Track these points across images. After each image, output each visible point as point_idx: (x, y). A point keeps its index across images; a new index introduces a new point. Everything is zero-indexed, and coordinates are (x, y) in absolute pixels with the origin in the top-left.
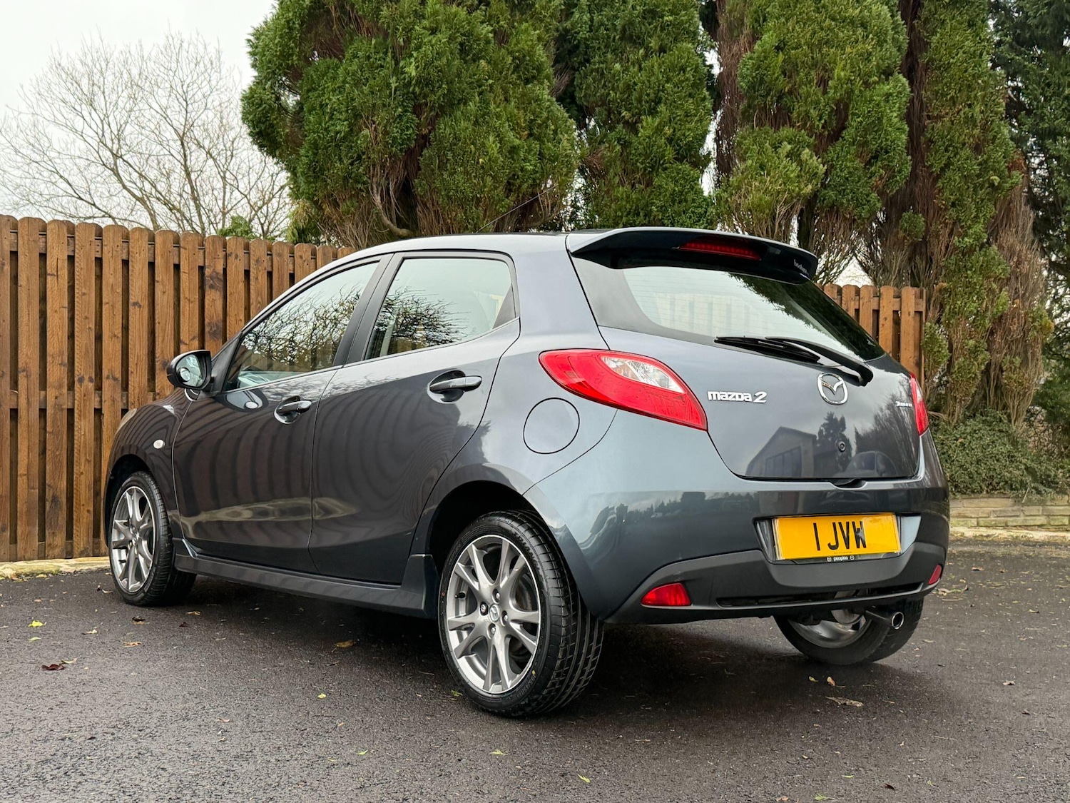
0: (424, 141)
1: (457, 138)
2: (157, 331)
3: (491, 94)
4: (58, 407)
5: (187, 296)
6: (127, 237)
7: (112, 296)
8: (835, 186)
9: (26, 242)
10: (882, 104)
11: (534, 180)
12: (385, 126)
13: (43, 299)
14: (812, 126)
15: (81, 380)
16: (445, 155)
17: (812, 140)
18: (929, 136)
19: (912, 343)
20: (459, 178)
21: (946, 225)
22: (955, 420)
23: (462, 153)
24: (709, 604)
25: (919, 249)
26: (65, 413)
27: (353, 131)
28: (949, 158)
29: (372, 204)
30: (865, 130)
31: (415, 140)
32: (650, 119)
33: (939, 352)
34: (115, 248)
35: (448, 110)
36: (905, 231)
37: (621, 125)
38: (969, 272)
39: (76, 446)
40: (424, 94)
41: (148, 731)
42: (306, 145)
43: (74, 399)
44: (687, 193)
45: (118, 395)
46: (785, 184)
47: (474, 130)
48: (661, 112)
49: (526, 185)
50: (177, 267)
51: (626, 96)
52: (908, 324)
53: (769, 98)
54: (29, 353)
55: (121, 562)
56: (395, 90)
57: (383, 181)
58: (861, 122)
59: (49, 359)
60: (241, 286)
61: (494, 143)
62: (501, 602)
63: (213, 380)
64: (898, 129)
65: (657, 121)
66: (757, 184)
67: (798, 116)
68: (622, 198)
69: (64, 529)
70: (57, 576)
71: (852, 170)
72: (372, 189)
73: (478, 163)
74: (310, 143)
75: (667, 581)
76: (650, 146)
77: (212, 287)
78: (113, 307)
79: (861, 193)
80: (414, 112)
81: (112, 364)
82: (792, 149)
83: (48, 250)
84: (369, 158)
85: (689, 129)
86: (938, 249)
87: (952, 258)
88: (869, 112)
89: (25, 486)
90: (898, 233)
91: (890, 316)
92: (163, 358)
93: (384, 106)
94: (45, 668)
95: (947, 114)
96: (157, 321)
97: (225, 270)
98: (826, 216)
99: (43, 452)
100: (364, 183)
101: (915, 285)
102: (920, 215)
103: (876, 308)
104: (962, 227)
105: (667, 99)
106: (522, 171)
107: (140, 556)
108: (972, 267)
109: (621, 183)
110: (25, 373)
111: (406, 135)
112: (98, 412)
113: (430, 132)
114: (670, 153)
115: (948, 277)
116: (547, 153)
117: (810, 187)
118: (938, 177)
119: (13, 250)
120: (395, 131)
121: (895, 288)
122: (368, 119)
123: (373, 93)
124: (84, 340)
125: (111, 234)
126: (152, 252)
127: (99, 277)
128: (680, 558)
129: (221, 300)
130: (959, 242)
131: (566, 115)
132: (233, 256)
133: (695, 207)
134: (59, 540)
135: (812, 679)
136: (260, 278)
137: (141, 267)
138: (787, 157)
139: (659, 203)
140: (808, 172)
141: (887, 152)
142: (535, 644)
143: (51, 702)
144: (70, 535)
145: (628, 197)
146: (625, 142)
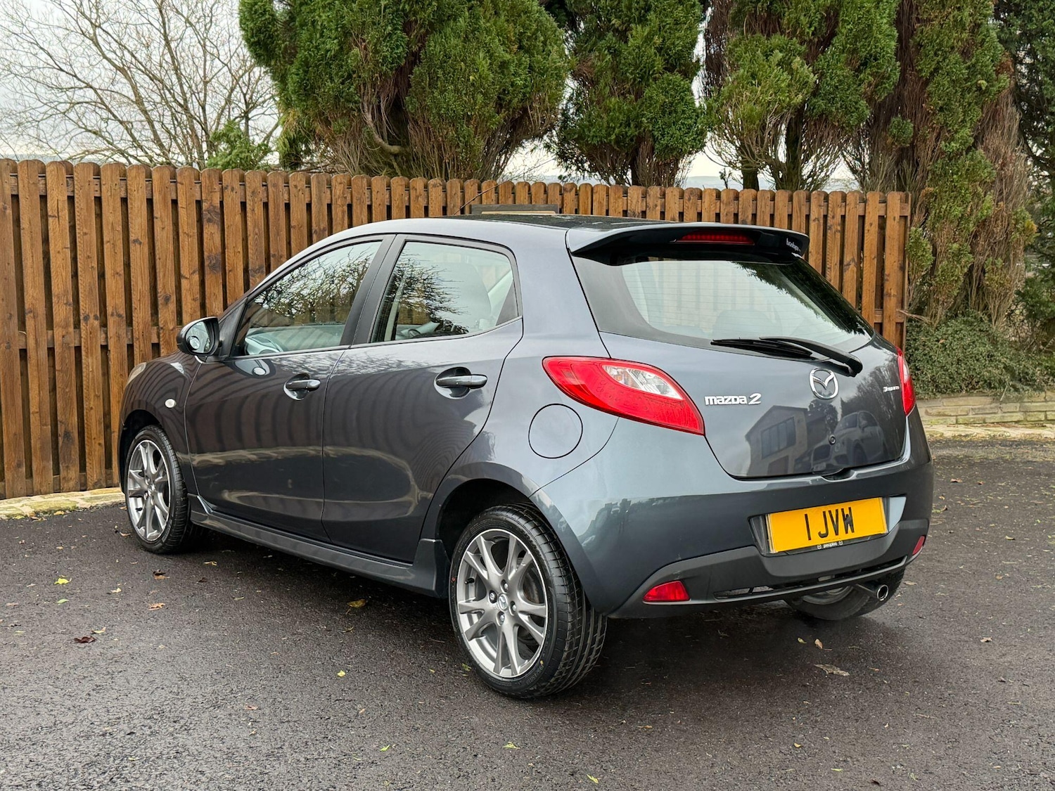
0: (414, 59)
1: (447, 56)
2: (158, 267)
3: (481, 9)
4: (65, 345)
5: (186, 230)
6: (125, 175)
7: (112, 235)
8: (825, 95)
9: (26, 185)
10: (873, 10)
11: (524, 94)
12: (375, 45)
13: (46, 241)
14: (802, 33)
15: (86, 318)
16: (436, 73)
17: (803, 48)
18: (918, 40)
19: (896, 248)
20: (450, 96)
21: (934, 129)
22: (937, 322)
23: (452, 70)
24: (706, 599)
25: (907, 154)
26: (73, 351)
27: (343, 49)
28: (938, 62)
29: (363, 122)
30: (856, 37)
31: (405, 58)
32: (639, 28)
33: (922, 255)
34: (114, 187)
35: (437, 26)
36: (894, 136)
37: (611, 33)
38: (955, 176)
39: (84, 383)
40: (415, 11)
41: (182, 722)
42: (296, 63)
43: (81, 337)
44: (677, 104)
45: (123, 329)
46: (776, 93)
47: (464, 46)
48: (650, 20)
49: (516, 99)
50: (175, 202)
51: (616, 3)
52: (893, 228)
53: (759, 5)
54: (35, 295)
55: (138, 510)
56: (385, 8)
57: (374, 99)
58: (851, 30)
59: (54, 300)
60: (238, 218)
61: (484, 58)
62: (509, 593)
63: (221, 344)
64: (888, 35)
65: (647, 29)
66: (748, 94)
67: (789, 24)
68: (614, 109)
69: (78, 462)
70: (74, 512)
71: (841, 78)
72: (363, 107)
73: (469, 80)
74: (301, 61)
75: (667, 579)
76: (639, 56)
77: (209, 220)
78: (114, 245)
79: (850, 101)
80: (404, 30)
81: (115, 300)
82: (784, 58)
83: (48, 192)
84: (360, 77)
85: (678, 38)
86: (924, 154)
87: (939, 161)
88: (859, 19)
89: (38, 423)
90: (885, 139)
91: (876, 223)
92: (165, 292)
93: (374, 24)
94: (77, 640)
95: (936, 17)
96: (157, 257)
97: (222, 203)
98: (815, 124)
99: (53, 389)
100: (356, 102)
101: (901, 188)
102: (909, 121)
103: (862, 214)
104: (949, 131)
105: (656, 6)
106: (512, 86)
107: (156, 507)
108: (958, 171)
109: (612, 94)
110: (32, 315)
111: (396, 53)
112: (105, 348)
113: (420, 49)
114: (659, 64)
115: (934, 182)
116: (537, 66)
117: (800, 96)
118: (927, 83)
119: (14, 193)
120: (385, 49)
121: (881, 193)
122: (357, 37)
123: (362, 10)
124: (87, 279)
125: (109, 173)
126: (149, 188)
127: (99, 216)
128: (680, 558)
129: (219, 233)
130: (946, 146)
131: (555, 24)
132: (229, 188)
133: (685, 118)
134: (74, 473)
135: (801, 641)
136: (256, 209)
137: (139, 204)
138: (778, 65)
139: (650, 115)
140: (799, 80)
141: (876, 59)
142: (543, 636)
143: (87, 686)
144: (83, 468)
145: (620, 107)
146: (615, 50)
